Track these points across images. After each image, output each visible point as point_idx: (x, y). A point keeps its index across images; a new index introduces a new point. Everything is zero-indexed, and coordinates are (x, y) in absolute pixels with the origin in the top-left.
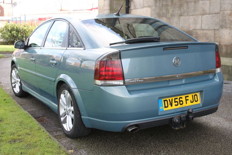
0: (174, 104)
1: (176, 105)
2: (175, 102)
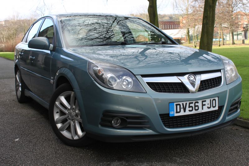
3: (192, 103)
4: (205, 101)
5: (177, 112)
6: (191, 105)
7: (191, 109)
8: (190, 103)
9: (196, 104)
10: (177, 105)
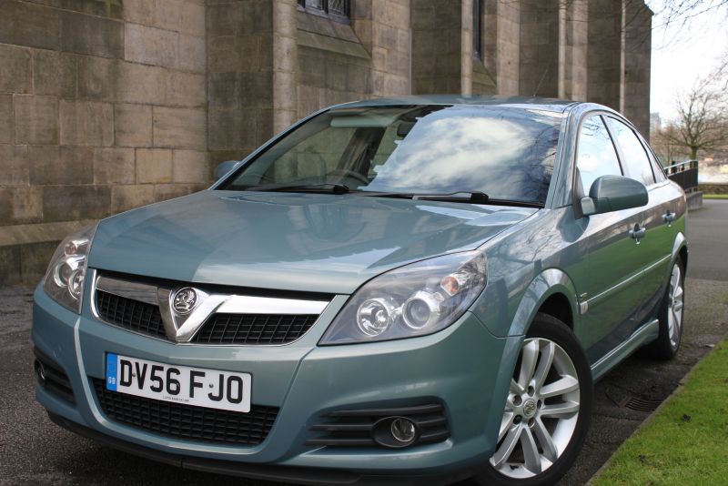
3: (161, 369)
4: (202, 375)
5: (123, 383)
6: (157, 373)
7: (156, 384)
8: (155, 368)
9: (173, 376)
10: (123, 363)
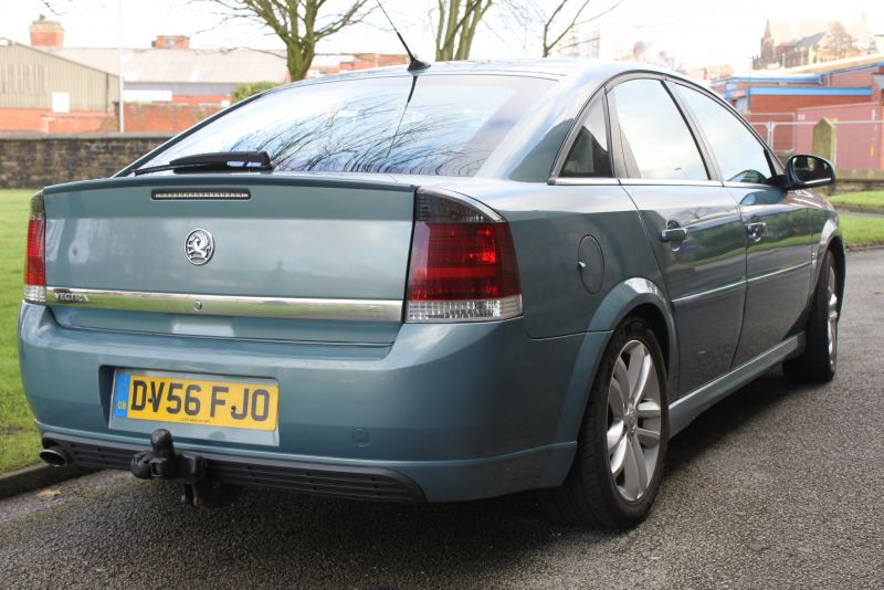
0: (164, 403)
1: (170, 410)
2: (171, 398)
